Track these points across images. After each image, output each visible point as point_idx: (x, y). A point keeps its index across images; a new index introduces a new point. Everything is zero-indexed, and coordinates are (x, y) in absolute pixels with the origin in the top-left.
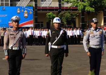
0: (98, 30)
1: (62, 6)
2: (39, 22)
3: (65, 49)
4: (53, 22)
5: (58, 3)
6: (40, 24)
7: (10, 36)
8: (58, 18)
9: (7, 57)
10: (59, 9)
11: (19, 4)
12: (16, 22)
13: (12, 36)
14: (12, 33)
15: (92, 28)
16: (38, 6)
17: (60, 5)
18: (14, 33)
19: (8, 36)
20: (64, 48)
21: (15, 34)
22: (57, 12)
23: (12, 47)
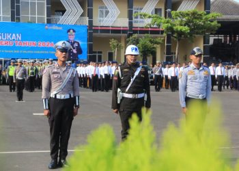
0: (201, 68)
1: (135, 25)
2: (95, 52)
3: (146, 99)
4: (126, 54)
5: (127, 20)
6: (97, 55)
7: (52, 76)
8: (134, 46)
9: (47, 112)
10: (129, 30)
11: (62, 21)
12: (62, 52)
13: (56, 76)
14: (56, 70)
15: (192, 65)
16: (94, 24)
17: (131, 24)
18: (59, 71)
19: (50, 76)
20: (143, 98)
21: (61, 72)
22: (126, 35)
23: (55, 95)
